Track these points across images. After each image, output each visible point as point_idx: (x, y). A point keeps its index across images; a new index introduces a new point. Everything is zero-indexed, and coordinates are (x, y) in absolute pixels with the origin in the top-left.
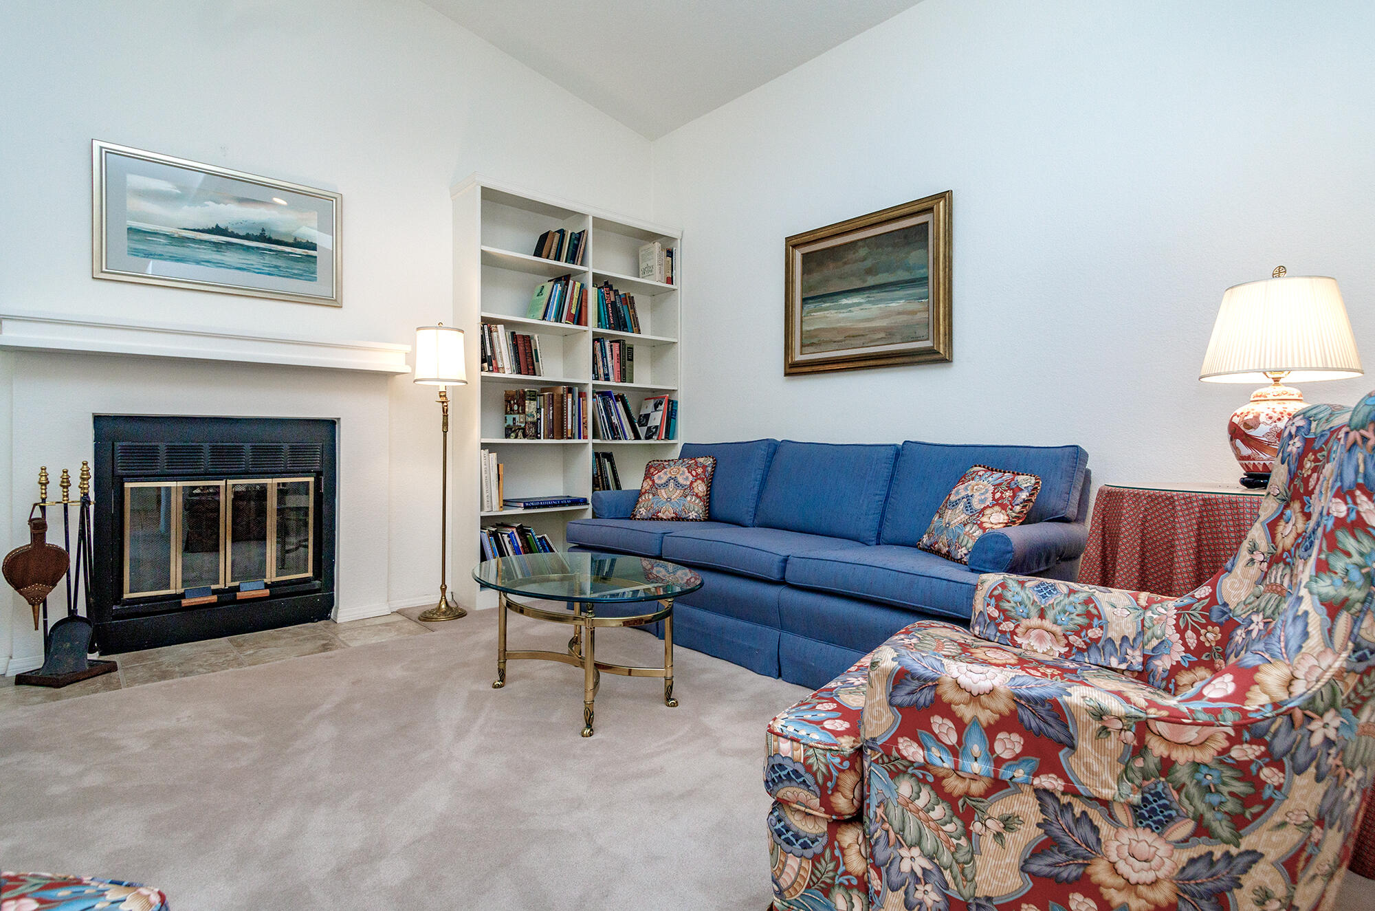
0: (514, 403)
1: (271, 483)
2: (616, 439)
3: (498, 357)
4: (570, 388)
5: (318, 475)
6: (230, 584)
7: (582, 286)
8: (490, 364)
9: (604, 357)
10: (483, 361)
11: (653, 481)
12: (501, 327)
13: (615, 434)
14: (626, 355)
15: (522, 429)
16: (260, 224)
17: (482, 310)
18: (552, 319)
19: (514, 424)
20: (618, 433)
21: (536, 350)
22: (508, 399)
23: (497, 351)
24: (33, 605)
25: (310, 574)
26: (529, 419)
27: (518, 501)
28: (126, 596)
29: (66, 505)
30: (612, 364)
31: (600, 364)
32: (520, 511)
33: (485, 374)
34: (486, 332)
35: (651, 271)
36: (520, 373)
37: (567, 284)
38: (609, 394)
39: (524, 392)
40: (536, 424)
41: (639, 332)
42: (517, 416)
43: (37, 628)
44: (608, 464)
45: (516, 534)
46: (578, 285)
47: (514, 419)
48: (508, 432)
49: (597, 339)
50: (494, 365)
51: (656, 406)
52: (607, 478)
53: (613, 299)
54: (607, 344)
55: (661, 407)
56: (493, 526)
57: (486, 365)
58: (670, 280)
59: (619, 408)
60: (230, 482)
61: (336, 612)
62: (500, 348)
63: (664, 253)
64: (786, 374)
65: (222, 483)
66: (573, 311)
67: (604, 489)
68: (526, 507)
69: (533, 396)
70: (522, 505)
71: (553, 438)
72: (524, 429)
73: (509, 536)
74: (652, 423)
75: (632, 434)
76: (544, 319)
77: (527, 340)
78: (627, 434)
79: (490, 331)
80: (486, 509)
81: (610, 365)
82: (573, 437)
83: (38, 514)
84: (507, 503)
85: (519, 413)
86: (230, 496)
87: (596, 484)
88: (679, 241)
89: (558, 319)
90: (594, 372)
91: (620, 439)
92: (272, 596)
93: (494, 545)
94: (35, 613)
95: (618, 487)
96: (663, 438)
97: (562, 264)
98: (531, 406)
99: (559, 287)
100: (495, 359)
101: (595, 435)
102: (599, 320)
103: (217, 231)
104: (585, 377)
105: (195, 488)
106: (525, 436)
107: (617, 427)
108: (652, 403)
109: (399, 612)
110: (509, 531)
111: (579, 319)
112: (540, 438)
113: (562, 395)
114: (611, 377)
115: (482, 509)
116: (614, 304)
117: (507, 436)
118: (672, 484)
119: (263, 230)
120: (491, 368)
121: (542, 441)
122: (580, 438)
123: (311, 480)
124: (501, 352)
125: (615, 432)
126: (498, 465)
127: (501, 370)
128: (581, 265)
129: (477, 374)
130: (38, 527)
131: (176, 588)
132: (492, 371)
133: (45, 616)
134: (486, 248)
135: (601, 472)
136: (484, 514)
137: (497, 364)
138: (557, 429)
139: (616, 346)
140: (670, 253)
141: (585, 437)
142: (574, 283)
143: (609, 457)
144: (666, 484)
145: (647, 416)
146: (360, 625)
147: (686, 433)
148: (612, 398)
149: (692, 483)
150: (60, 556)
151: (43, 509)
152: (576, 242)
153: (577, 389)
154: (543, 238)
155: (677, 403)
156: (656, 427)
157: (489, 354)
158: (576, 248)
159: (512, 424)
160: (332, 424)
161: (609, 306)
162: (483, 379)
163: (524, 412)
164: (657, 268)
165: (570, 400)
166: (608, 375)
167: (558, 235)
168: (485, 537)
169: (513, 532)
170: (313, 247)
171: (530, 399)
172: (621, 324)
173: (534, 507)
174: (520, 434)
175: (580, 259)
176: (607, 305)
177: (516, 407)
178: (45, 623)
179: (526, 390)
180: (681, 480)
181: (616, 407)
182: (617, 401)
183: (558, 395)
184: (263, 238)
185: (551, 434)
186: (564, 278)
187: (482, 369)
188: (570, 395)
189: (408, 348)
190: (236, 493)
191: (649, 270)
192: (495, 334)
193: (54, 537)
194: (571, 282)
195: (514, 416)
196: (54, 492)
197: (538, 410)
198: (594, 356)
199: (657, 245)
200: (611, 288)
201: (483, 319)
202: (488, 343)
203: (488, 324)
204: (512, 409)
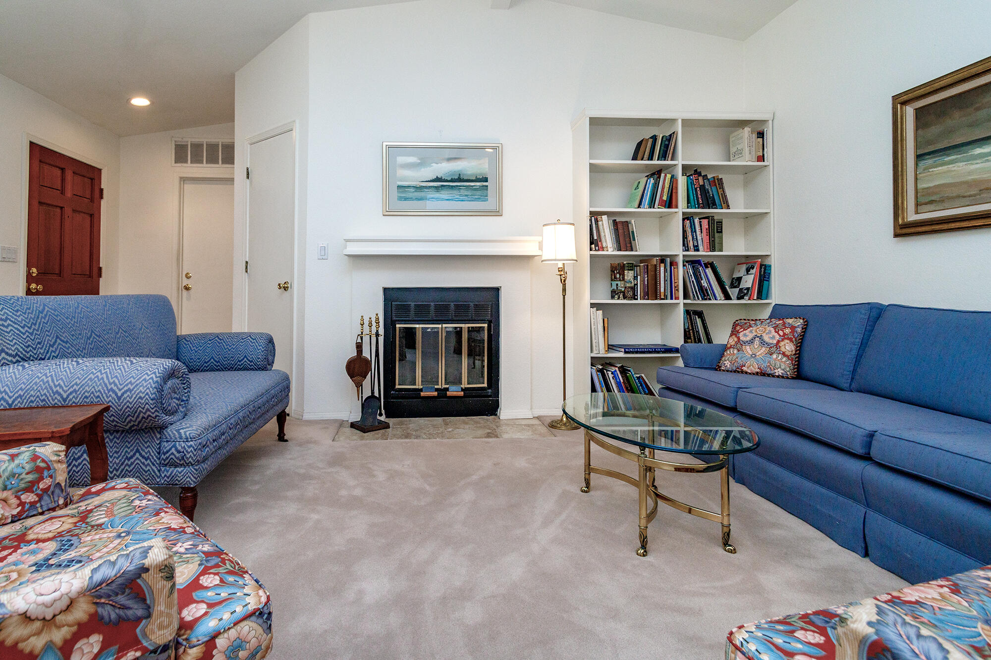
0: (617, 273)
1: (465, 326)
2: (706, 299)
3: (603, 239)
4: (663, 259)
5: (490, 323)
6: (444, 386)
7: (672, 177)
8: (597, 245)
9: (694, 231)
10: (591, 243)
11: (739, 338)
12: (605, 218)
13: (705, 296)
14: (716, 229)
15: (623, 292)
16: (458, 171)
17: (590, 207)
18: (646, 205)
19: (617, 288)
20: (708, 295)
21: (633, 232)
22: (613, 269)
23: (602, 234)
24: (357, 387)
25: (485, 385)
26: (628, 285)
27: (620, 346)
28: (397, 387)
29: (370, 336)
30: (702, 237)
31: (690, 238)
32: (621, 355)
33: (592, 253)
34: (593, 222)
35: (741, 154)
36: (620, 250)
37: (659, 177)
38: (699, 262)
39: (624, 264)
40: (633, 289)
41: (728, 207)
42: (619, 283)
43: (358, 400)
44: (699, 321)
45: (618, 372)
46: (669, 176)
47: (617, 285)
48: (614, 294)
49: (687, 217)
50: (600, 245)
51: (748, 270)
52: (698, 332)
53: (701, 183)
54: (697, 221)
55: (752, 271)
56: (601, 365)
57: (593, 246)
58: (761, 158)
59: (708, 273)
60: (444, 325)
61: (500, 413)
62: (604, 232)
63: (755, 136)
64: (896, 235)
65: (440, 326)
66: (665, 198)
67: (695, 342)
68: (626, 352)
69: (631, 267)
70: (623, 350)
71: (648, 299)
72: (624, 292)
73: (612, 373)
74: (743, 285)
75: (722, 295)
76: (639, 207)
77: (626, 224)
78: (717, 295)
79: (597, 221)
80: (595, 352)
81: (699, 238)
82: (666, 298)
83: (359, 341)
84: (611, 347)
85: (620, 280)
86: (444, 334)
87: (687, 337)
88: (770, 122)
89: (652, 205)
90: (684, 245)
91: (710, 299)
92: (465, 396)
93: (601, 379)
94: (358, 391)
95: (709, 341)
96: (755, 298)
97: (655, 162)
98: (629, 275)
99: (652, 181)
100: (601, 241)
101: (686, 296)
102: (688, 202)
103: (438, 179)
104: (676, 249)
105: (428, 328)
106: (625, 298)
107: (706, 290)
108: (744, 267)
109: (538, 418)
110: (613, 369)
111: (670, 203)
112: (637, 299)
113: (656, 265)
114: (701, 248)
115: (592, 351)
116: (702, 187)
118: (757, 341)
119: (460, 175)
120: (597, 248)
121: (639, 301)
122: (672, 299)
123: (486, 325)
124: (605, 236)
125: (704, 293)
126: (604, 320)
127: (605, 249)
128: (672, 160)
129: (586, 253)
130: (359, 347)
131: (419, 385)
132: (599, 250)
133: (362, 394)
134: (593, 161)
135: (692, 327)
136: (593, 355)
137: (602, 245)
138: (652, 291)
139: (705, 222)
140: (761, 135)
141: (677, 298)
142: (666, 175)
143: (700, 314)
144: (751, 342)
145: (739, 279)
146: (513, 422)
147: (778, 295)
148: (701, 265)
149: (778, 342)
150: (367, 363)
151: (362, 338)
152: (667, 143)
153: (668, 260)
154: (639, 145)
155: (770, 266)
156: (748, 289)
157: (595, 238)
158: (667, 147)
159: (615, 288)
160: (497, 290)
161: (698, 189)
162: (592, 256)
163: (624, 279)
164: (747, 150)
165: (662, 269)
166: (697, 246)
167: (651, 140)
168: (594, 372)
169: (616, 371)
170: (486, 180)
171: (629, 270)
172: (709, 202)
173: (632, 353)
174: (621, 296)
175: (670, 156)
176: (696, 189)
177: (618, 276)
178: (362, 397)
179: (625, 263)
180: (766, 338)
181: (705, 273)
182: (707, 267)
183: (652, 265)
184: (460, 180)
185: (646, 296)
186: (657, 173)
187: (591, 250)
188: (662, 265)
189: (540, 238)
190: (447, 332)
191: (739, 153)
192: (600, 223)
193: (366, 354)
194: (663, 175)
195: (617, 282)
196: (366, 329)
197: (635, 278)
198: (684, 231)
199: (747, 130)
200: (700, 174)
201: (591, 213)
202: (594, 229)
203: (595, 216)
204: (615, 278)
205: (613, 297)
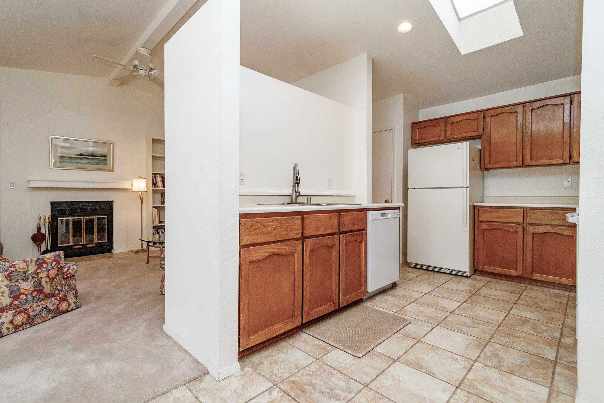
1: (96, 217)
3: (158, 183)
5: (108, 215)
6: (85, 243)
8: (155, 185)
10: (153, 185)
12: (158, 176)
16: (92, 152)
17: (153, 171)
23: (157, 181)
24: (38, 246)
25: (106, 241)
28: (59, 245)
29: (45, 224)
33: (153, 188)
34: (154, 177)
43: (39, 252)
50: (156, 185)
56: (156, 228)
57: (154, 186)
60: (85, 217)
61: (113, 251)
62: (158, 180)
65: (82, 218)
73: (161, 231)
79: (155, 177)
80: (154, 224)
83: (39, 226)
84: (160, 222)
86: (85, 221)
92: (96, 246)
93: (157, 233)
94: (39, 248)
100: (157, 184)
103: (81, 155)
105: (76, 219)
109: (131, 251)
119: (92, 153)
120: (155, 187)
123: (106, 216)
124: (158, 182)
126: (158, 212)
129: (151, 188)
130: (39, 229)
131: (71, 244)
132: (156, 187)
133: (41, 249)
134: (153, 155)
137: (157, 185)
150: (44, 235)
151: (40, 224)
157: (155, 183)
160: (111, 202)
162: (153, 189)
168: (154, 231)
170: (106, 156)
178: (41, 251)
184: (92, 155)
187: (153, 187)
190: (86, 220)
192: (157, 177)
193: (42, 231)
196: (42, 221)
201: (153, 173)
202: (154, 179)
203: (154, 175)
204: (163, 197)
205: (162, 204)
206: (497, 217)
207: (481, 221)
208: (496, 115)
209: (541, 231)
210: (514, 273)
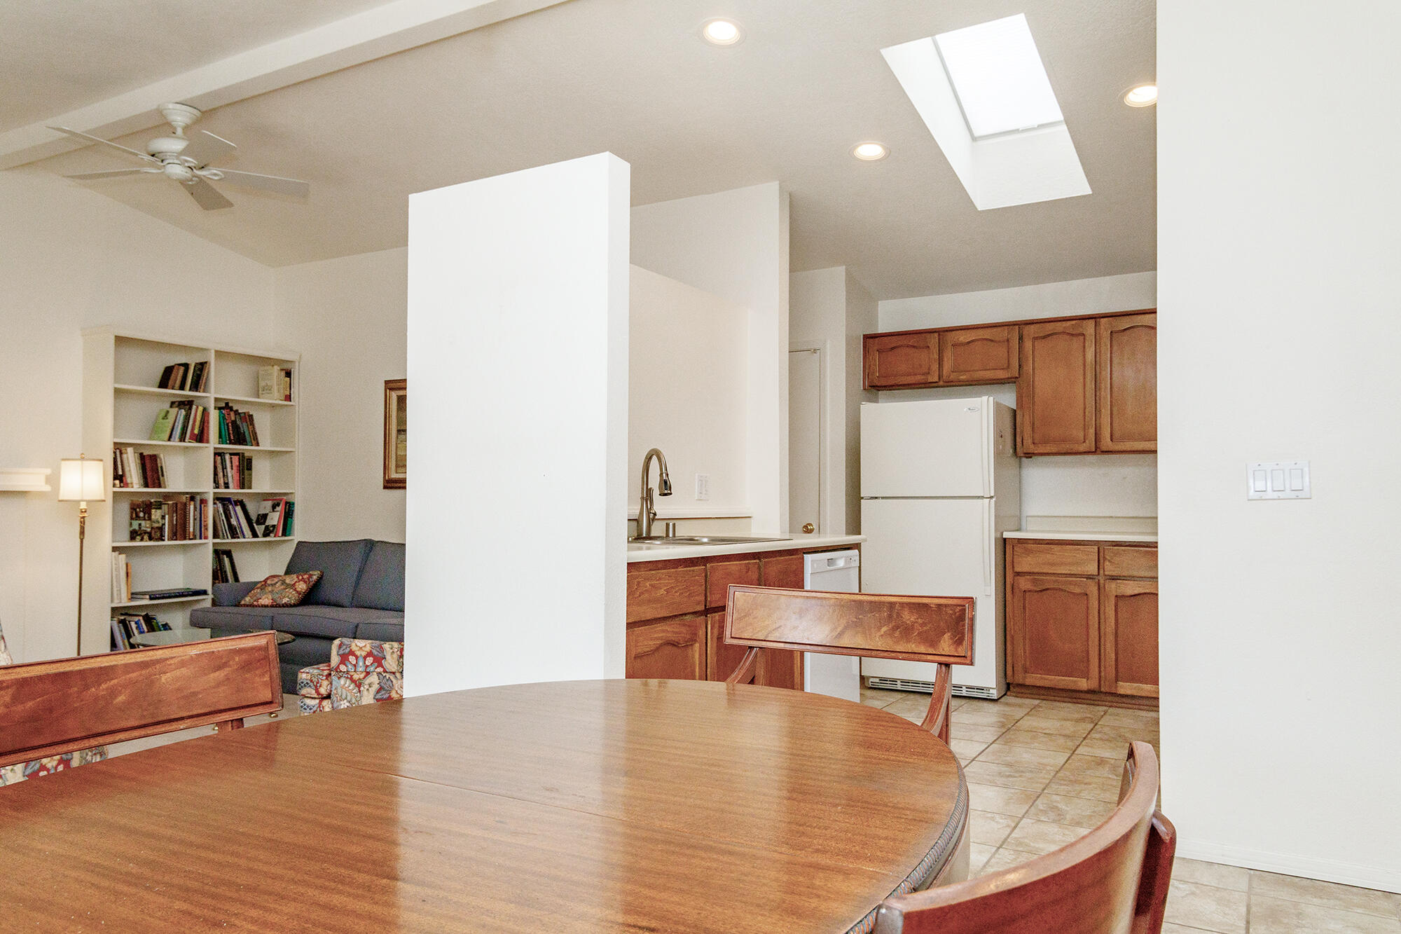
0: (141, 511)
2: (235, 538)
3: (128, 474)
4: (192, 497)
7: (205, 410)
8: (121, 481)
9: (224, 468)
10: (115, 478)
12: (130, 450)
13: (234, 534)
14: (246, 465)
15: (148, 533)
17: (115, 437)
18: (177, 439)
19: (140, 528)
20: (237, 533)
21: (162, 467)
22: (134, 508)
23: (127, 469)
26: (156, 525)
27: (144, 593)
30: (232, 474)
31: (221, 474)
32: (146, 602)
33: (116, 489)
34: (118, 455)
35: (270, 390)
36: (146, 486)
37: (190, 409)
38: (229, 500)
39: (151, 503)
40: (161, 529)
41: (258, 445)
42: (143, 523)
44: (226, 560)
45: (142, 621)
46: (201, 409)
47: (140, 524)
48: (133, 535)
49: (218, 454)
50: (124, 481)
51: (274, 507)
52: (225, 572)
53: (233, 418)
54: (227, 457)
55: (278, 509)
56: (122, 615)
57: (117, 482)
58: (288, 398)
59: (237, 511)
62: (129, 466)
63: (283, 373)
66: (196, 431)
67: (223, 582)
68: (151, 599)
69: (159, 506)
70: (148, 597)
71: (176, 540)
72: (150, 534)
73: (136, 623)
74: (269, 522)
75: (250, 533)
76: (169, 440)
77: (154, 458)
78: (245, 533)
79: (121, 454)
80: (116, 601)
81: (230, 475)
82: (195, 538)
84: (134, 596)
85: (145, 520)
87: (215, 577)
88: (297, 364)
89: (182, 439)
90: (215, 482)
91: (239, 538)
93: (123, 631)
95: (236, 579)
96: (280, 535)
97: (187, 392)
98: (156, 514)
99: (183, 412)
100: (125, 476)
101: (216, 536)
102: (220, 437)
104: (207, 488)
106: (151, 539)
107: (235, 528)
108: (269, 504)
110: (136, 619)
111: (201, 437)
112: (164, 540)
113: (185, 504)
114: (231, 485)
115: (112, 601)
116: (234, 422)
117: (132, 538)
120: (122, 485)
121: (166, 542)
122: (201, 538)
124: (130, 471)
125: (234, 532)
126: (126, 564)
127: (130, 485)
128: (204, 392)
129: (109, 490)
132: (123, 487)
134: (118, 385)
135: (220, 567)
136: (115, 605)
137: (126, 479)
138: (180, 532)
139: (235, 459)
140: (288, 374)
141: (206, 538)
142: (197, 407)
143: (229, 554)
145: (265, 516)
147: (301, 532)
148: (231, 504)
152: (199, 372)
153: (198, 498)
154: (168, 371)
155: (293, 504)
156: (274, 526)
157: (120, 473)
158: (199, 375)
159: (137, 528)
161: (230, 424)
162: (114, 492)
163: (150, 519)
164: (275, 388)
165: (192, 507)
166: (228, 483)
167: (182, 369)
168: (115, 623)
169: (139, 620)
171: (156, 509)
172: (240, 439)
173: (159, 598)
174: (146, 537)
175: (202, 387)
176: (228, 424)
177: (141, 515)
179: (152, 501)
181: (235, 511)
182: (236, 505)
183: (181, 503)
185: (174, 536)
186: (187, 404)
187: (114, 485)
188: (192, 503)
189: (48, 471)
191: (268, 389)
192: (125, 456)
194: (194, 407)
195: (140, 522)
197: (163, 517)
198: (215, 468)
199: (276, 368)
200: (231, 408)
201: (115, 443)
202: (119, 463)
203: (119, 448)
204: (139, 516)
206: (1049, 564)
207: (1018, 574)
208: (1044, 337)
209: (1129, 592)
210: (1083, 684)
